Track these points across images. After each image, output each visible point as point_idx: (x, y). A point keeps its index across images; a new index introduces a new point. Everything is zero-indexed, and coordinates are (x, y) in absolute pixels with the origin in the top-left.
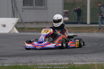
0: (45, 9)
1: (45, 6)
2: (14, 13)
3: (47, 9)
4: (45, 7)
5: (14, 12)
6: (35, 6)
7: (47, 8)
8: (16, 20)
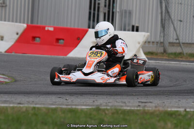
8: (144, 36)
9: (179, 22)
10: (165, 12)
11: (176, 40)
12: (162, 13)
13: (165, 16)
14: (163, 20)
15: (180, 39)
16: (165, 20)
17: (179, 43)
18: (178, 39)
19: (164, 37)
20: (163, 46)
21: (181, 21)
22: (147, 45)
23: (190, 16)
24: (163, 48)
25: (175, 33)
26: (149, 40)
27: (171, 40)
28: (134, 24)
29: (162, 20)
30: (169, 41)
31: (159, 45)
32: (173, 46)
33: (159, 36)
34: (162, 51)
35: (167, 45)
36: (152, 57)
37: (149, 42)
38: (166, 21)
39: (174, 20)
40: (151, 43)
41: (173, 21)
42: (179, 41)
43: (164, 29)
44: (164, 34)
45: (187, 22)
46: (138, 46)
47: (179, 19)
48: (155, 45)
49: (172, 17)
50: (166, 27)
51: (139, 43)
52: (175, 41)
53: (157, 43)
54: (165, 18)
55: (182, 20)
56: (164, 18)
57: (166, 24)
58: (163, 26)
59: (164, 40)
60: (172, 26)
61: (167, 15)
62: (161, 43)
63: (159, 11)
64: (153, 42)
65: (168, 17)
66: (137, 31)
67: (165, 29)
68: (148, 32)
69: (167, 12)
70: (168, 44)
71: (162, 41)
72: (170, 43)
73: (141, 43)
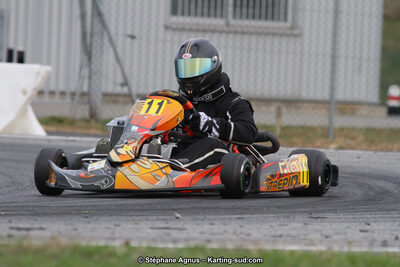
0: (288, 36)
1: (285, 19)
2: (91, 44)
3: (295, 36)
4: (289, 24)
5: (88, 41)
6: (234, 17)
7: (296, 32)
8: (38, 73)
9: (129, 40)
10: (93, 15)
11: (123, 85)
12: (83, 16)
13: (92, 23)
14: (88, 36)
15: (133, 83)
16: (92, 36)
17: (129, 95)
18: (125, 84)
19: (90, 77)
20: (89, 103)
21: (133, 37)
22: (46, 99)
23: (157, 25)
24: (88, 107)
25: (119, 70)
26: (52, 87)
27: (110, 88)
28: (11, 45)
29: (84, 34)
30: (103, 89)
31: (77, 98)
32: (115, 102)
33: (76, 77)
34: (86, 114)
35: (97, 98)
36: (62, 129)
37: (52, 93)
38: (96, 37)
39: (117, 35)
40: (57, 96)
41: (114, 38)
42: (130, 89)
43: (90, 59)
44: (90, 70)
45: (148, 39)
46: (22, 99)
47: (129, 32)
48: (68, 99)
49: (112, 27)
50: (94, 52)
51: (25, 93)
52: (119, 89)
53: (73, 94)
54: (92, 29)
55: (136, 34)
56: (88, 30)
57: (95, 44)
58: (88, 52)
59: (90, 85)
60: (111, 50)
61: (96, 22)
62: (83, 94)
63: (77, 12)
64: (63, 94)
65: (100, 26)
66: (21, 60)
67: (93, 59)
68: (48, 63)
69: (98, 14)
70: (100, 97)
71: (85, 89)
72: (105, 95)
73: (30, 92)
